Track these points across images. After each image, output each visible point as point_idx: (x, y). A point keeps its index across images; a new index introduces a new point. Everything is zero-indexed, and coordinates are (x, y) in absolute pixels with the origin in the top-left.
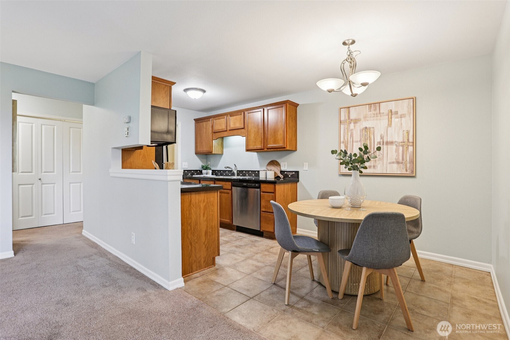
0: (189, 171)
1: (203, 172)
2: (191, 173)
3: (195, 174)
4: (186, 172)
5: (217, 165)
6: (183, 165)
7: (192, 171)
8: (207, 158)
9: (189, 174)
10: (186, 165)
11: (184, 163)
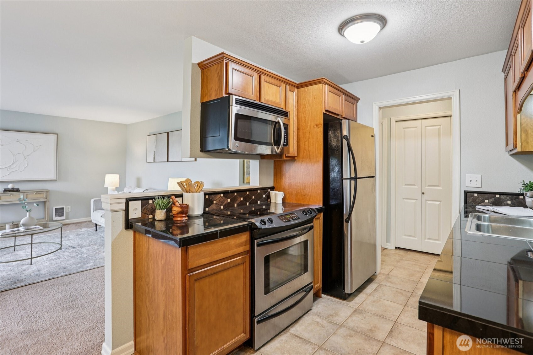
1: (526, 200)
3: (509, 202)
4: (476, 195)
6: (468, 180)
7: (498, 196)
10: (477, 181)
11: (468, 177)
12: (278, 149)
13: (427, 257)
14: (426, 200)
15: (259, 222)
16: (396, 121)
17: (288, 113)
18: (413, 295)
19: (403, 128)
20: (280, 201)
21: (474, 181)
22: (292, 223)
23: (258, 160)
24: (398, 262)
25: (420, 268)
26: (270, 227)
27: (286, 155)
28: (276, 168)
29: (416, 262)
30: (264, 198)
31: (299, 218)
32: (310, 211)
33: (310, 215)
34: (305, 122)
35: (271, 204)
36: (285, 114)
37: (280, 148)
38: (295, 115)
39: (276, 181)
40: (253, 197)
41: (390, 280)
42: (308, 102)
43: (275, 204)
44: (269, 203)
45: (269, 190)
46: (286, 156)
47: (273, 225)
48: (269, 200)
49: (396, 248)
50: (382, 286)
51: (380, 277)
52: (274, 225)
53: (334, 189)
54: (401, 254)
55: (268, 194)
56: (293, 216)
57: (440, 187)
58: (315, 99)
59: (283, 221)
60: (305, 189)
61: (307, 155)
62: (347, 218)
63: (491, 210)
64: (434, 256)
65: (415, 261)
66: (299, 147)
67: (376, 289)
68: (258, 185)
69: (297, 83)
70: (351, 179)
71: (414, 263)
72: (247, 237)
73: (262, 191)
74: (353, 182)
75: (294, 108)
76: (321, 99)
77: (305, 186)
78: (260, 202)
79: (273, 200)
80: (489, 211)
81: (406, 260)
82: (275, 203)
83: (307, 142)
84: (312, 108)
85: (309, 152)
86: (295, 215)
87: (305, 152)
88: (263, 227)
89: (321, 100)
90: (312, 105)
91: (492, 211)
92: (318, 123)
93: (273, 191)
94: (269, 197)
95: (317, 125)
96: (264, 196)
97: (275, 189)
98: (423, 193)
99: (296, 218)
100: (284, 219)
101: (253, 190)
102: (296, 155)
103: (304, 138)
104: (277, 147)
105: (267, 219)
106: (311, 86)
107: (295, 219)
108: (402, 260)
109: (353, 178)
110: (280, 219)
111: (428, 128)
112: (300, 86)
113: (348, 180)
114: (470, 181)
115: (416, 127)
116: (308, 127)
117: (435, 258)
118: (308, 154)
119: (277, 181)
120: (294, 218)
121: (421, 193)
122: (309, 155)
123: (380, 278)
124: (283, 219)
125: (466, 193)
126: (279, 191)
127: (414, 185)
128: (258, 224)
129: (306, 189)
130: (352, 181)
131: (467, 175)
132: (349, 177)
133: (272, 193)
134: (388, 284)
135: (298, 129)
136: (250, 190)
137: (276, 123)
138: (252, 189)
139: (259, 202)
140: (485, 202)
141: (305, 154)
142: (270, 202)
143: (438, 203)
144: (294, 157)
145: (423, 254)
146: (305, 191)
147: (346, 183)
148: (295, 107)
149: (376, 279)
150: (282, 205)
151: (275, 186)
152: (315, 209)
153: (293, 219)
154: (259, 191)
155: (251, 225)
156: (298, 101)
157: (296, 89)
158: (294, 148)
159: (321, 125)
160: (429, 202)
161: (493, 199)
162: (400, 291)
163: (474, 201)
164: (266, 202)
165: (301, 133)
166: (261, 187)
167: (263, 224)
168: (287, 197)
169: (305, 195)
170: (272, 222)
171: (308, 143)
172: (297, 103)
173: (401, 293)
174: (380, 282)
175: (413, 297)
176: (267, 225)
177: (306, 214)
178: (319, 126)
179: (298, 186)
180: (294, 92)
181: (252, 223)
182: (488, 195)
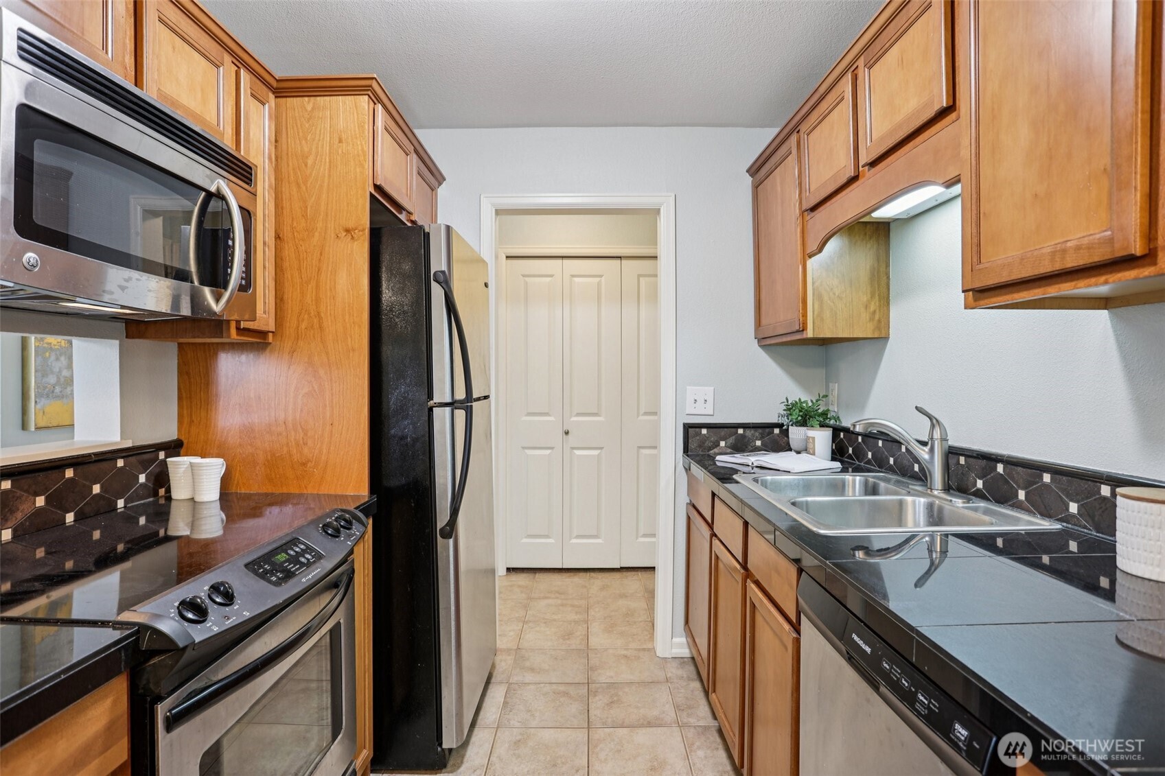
0: (723, 432)
1: (790, 435)
2: (731, 440)
3: (758, 443)
4: (704, 431)
5: (861, 404)
6: (690, 400)
7: (741, 431)
8: (826, 363)
9: (722, 444)
10: (706, 401)
11: (692, 392)
12: (217, 300)
13: (578, 579)
14: (573, 448)
15: (173, 612)
16: (507, 257)
17: (251, 168)
18: (591, 691)
19: (524, 276)
20: (210, 492)
21: (701, 401)
22: (304, 580)
23: (116, 343)
24: (526, 607)
25: (576, 613)
26: (229, 623)
27: (238, 322)
28: (188, 373)
29: (563, 597)
30: (141, 485)
31: (319, 557)
32: (345, 520)
33: (350, 536)
34: (305, 216)
35: (173, 504)
36: (242, 171)
37: (227, 295)
38: (270, 186)
39: (186, 420)
40: (96, 489)
41: (527, 664)
42: (317, 148)
43: (191, 503)
44: (162, 501)
45: (162, 455)
46: (238, 328)
47: (238, 613)
48: (162, 492)
49: (508, 569)
50: (516, 686)
51: (501, 661)
52: (241, 612)
53: (403, 438)
54: (521, 583)
55: (158, 470)
56: (297, 549)
57: (599, 416)
58: (340, 141)
59: (270, 582)
60: (305, 444)
61: (312, 327)
62: (447, 525)
63: (753, 464)
64: (588, 574)
65: (557, 595)
66: (282, 299)
67: (505, 703)
68: (117, 438)
69: (279, 74)
70: (453, 404)
71: (559, 602)
72: (115, 703)
73: (133, 459)
74: (460, 415)
75: (267, 161)
76: (362, 145)
77: (306, 434)
78: (126, 502)
79: (180, 491)
80: (749, 465)
81: (539, 598)
82: (192, 499)
83: (313, 283)
84: (330, 171)
85: (320, 318)
86: (302, 547)
87: (306, 316)
88: (199, 634)
89: (363, 150)
90: (330, 162)
91: (755, 464)
92: (351, 225)
93: (178, 455)
94: (162, 479)
95: (348, 231)
96: (142, 478)
97: (182, 451)
98: (567, 433)
99: (308, 556)
100: (272, 572)
101: (96, 461)
102: (272, 327)
103: (299, 269)
104: (212, 292)
105: (206, 588)
106: (327, 98)
107: (309, 564)
108: (530, 598)
109: (461, 402)
110: (256, 573)
111: (576, 279)
112: (284, 89)
113: (448, 410)
114: (693, 401)
115: (551, 276)
116: (317, 234)
117: (592, 577)
118: (316, 326)
119: (192, 421)
120: (303, 560)
121: (560, 433)
122: (321, 327)
123: (503, 664)
124: (266, 572)
125: (687, 427)
126: (203, 457)
127: (547, 414)
128: (169, 626)
129: (310, 442)
130: (457, 412)
131: (688, 387)
132: (448, 399)
133: (179, 466)
134: (529, 678)
135: (278, 237)
136: (77, 462)
137: (210, 195)
138: (89, 455)
139: (121, 503)
140: (719, 445)
141: (303, 326)
142: (169, 498)
143: (596, 452)
144: (263, 334)
145: (568, 574)
146: (306, 450)
147: (441, 417)
148: (270, 159)
149: (496, 670)
150: (218, 504)
151: (183, 438)
152: (356, 508)
153: (302, 565)
154: (120, 463)
155: (138, 639)
156: (276, 141)
157: (271, 96)
158: (265, 303)
159: (363, 230)
160: (578, 452)
161: (734, 437)
162: (562, 688)
163: (700, 446)
164: (151, 499)
165: (289, 252)
166: (128, 444)
167: (190, 616)
168: (236, 476)
169: (304, 464)
170: (229, 598)
171: (317, 287)
172: (276, 147)
173: (566, 694)
174: (509, 677)
175: (595, 696)
176: (212, 617)
177: (336, 535)
178: (357, 234)
179: (280, 434)
180: (263, 104)
181: (142, 629)
182: (726, 429)
